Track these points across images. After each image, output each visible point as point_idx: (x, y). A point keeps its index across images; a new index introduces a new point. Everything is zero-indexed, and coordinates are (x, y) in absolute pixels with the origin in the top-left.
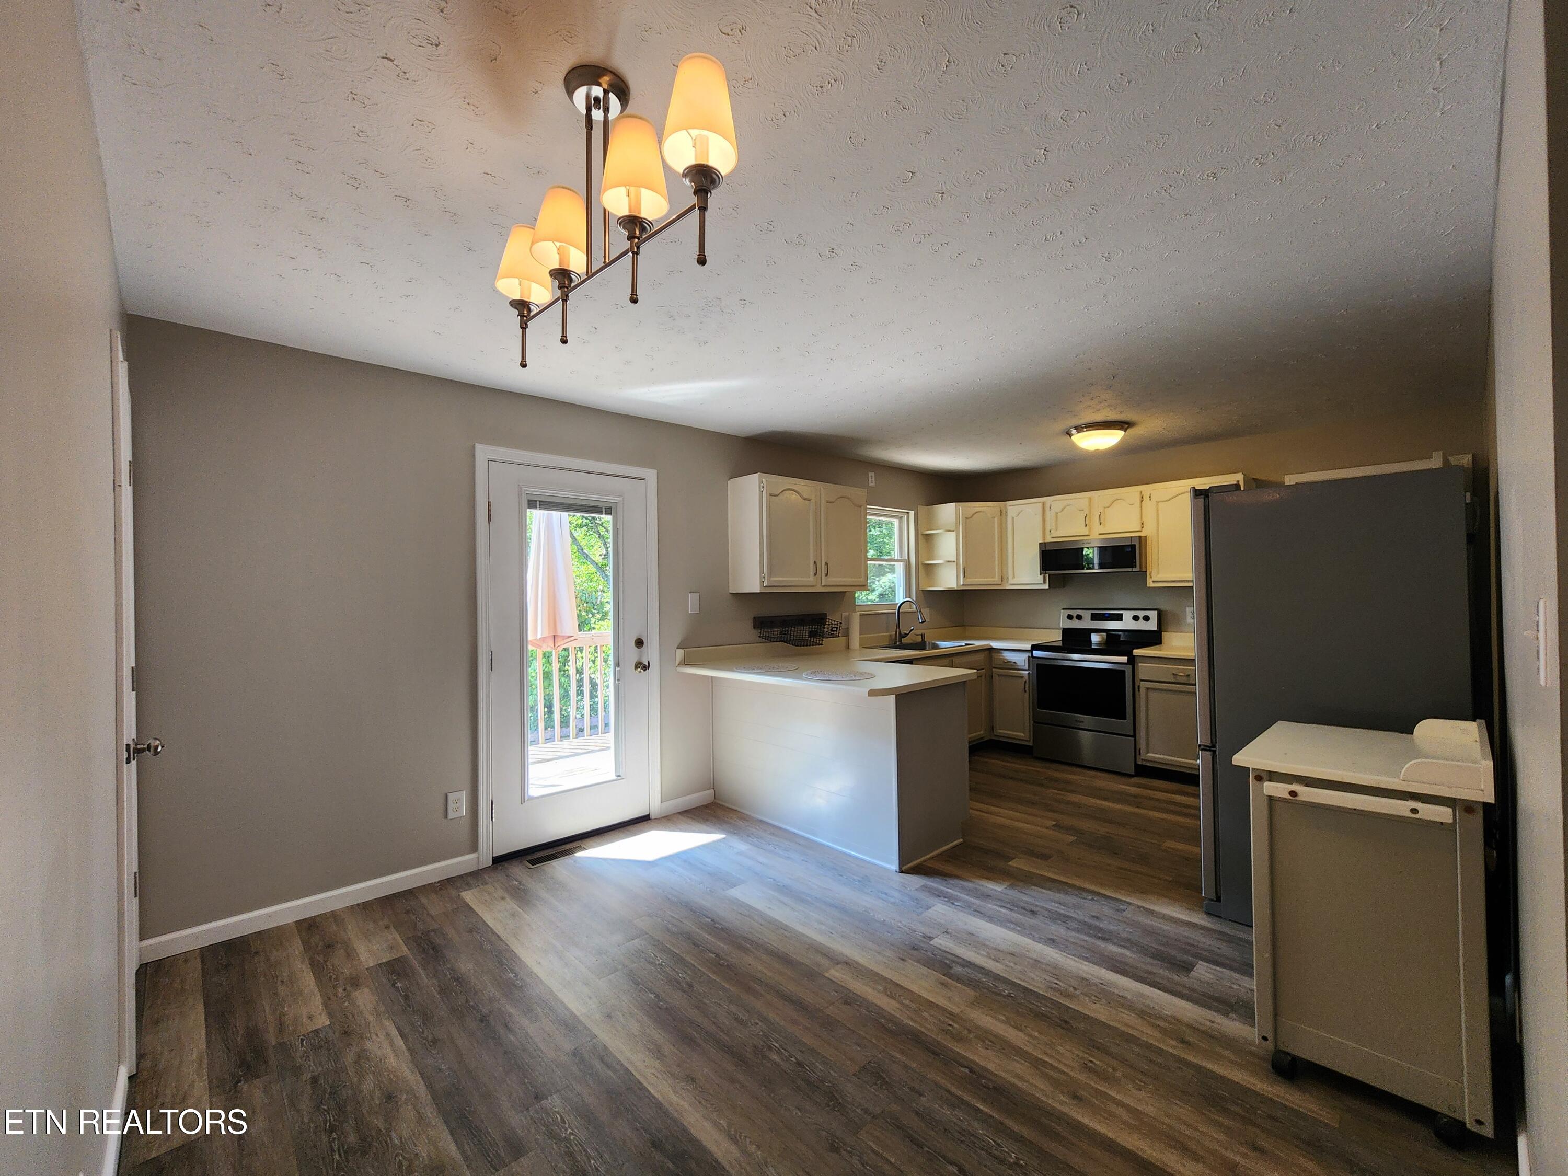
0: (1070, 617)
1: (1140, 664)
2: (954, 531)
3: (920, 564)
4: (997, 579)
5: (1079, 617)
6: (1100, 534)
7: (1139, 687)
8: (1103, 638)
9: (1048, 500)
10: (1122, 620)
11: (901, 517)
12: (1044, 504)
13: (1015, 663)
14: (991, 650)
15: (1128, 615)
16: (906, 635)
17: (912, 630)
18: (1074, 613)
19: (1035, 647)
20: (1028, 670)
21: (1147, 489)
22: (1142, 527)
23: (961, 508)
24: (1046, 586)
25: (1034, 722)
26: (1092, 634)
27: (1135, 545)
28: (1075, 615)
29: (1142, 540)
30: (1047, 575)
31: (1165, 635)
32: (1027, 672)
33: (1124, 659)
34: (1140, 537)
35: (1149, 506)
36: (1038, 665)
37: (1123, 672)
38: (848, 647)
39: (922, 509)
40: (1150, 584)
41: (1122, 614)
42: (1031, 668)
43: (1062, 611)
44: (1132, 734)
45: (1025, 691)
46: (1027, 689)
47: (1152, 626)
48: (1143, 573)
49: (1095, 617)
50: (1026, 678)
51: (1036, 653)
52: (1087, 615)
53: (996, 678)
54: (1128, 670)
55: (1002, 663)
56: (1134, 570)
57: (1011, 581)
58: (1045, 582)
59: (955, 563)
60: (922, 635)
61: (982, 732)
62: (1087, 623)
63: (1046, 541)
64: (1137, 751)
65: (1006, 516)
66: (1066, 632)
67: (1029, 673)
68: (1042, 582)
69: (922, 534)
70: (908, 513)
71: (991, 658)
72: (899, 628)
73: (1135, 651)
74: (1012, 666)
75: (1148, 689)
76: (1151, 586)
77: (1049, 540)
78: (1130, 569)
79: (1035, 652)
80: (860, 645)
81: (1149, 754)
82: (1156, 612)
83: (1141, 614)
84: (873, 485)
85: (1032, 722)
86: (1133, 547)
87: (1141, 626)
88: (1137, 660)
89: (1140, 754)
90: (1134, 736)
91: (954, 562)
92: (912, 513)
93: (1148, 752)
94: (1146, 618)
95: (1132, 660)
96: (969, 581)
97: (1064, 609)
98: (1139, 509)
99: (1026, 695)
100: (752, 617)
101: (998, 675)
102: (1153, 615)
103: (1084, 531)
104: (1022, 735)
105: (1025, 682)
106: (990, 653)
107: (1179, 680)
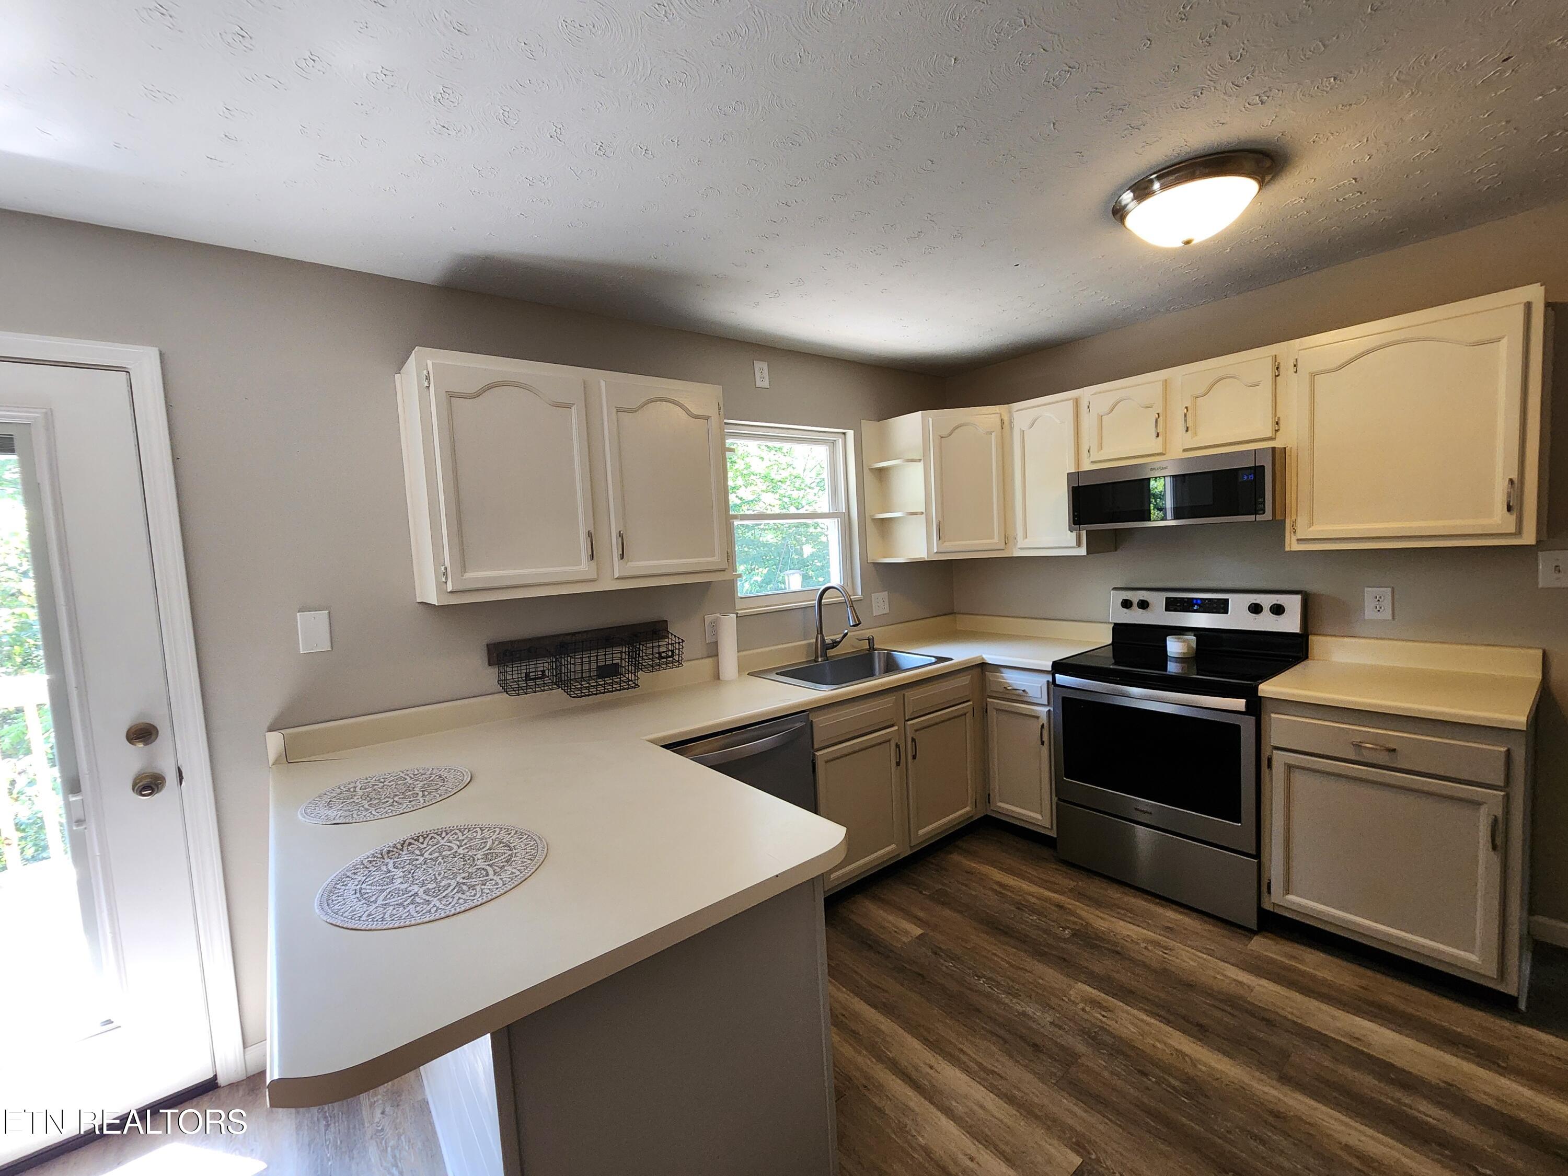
0: (1127, 604)
1: (1273, 715)
2: (920, 460)
3: (868, 521)
4: (996, 540)
5: (1144, 605)
6: (1185, 450)
7: (1270, 761)
8: (1189, 647)
9: (1086, 393)
10: (1227, 613)
11: (834, 442)
12: (1077, 402)
13: (1024, 691)
14: (983, 667)
15: (1238, 603)
16: (835, 644)
17: (846, 634)
18: (1135, 597)
19: (1059, 667)
20: (1049, 704)
21: (1283, 349)
22: (1277, 431)
23: (930, 419)
24: (1083, 551)
25: (1059, 799)
26: (1168, 638)
27: (1263, 467)
28: (1135, 601)
29: (1278, 455)
30: (1084, 533)
31: (1317, 643)
32: (1046, 709)
33: (1239, 704)
34: (1274, 449)
35: (1290, 381)
36: (1064, 699)
37: (1237, 728)
38: (717, 676)
39: (869, 427)
40: (1292, 544)
41: (1227, 600)
42: (1052, 703)
43: (1112, 592)
44: (1254, 853)
45: (1043, 743)
46: (1045, 739)
47: (1290, 623)
48: (1278, 527)
49: (1173, 605)
50: (1044, 719)
51: (1061, 679)
52: (1158, 600)
53: (992, 714)
54: (1247, 726)
55: (1002, 690)
56: (1259, 518)
57: (1021, 543)
58: (1079, 544)
59: (924, 516)
60: (869, 639)
61: (968, 809)
62: (1157, 616)
63: (1080, 470)
64: (1262, 886)
65: (1012, 428)
66: (1119, 630)
67: (1049, 711)
68: (1075, 544)
69: (872, 470)
70: (844, 434)
71: (983, 680)
72: (821, 633)
73: (1261, 687)
74: (1018, 696)
75: (1290, 768)
76: (1293, 549)
77: (1087, 466)
78: (1251, 518)
79: (1058, 677)
80: (740, 670)
81: (1290, 897)
82: (1299, 597)
83: (1266, 601)
84: (766, 384)
85: (1055, 799)
86: (1258, 471)
87: (1266, 623)
88: (1267, 706)
89: (1269, 892)
90: (1258, 855)
91: (922, 513)
92: (850, 433)
93: (1287, 891)
94: (1278, 610)
95: (1256, 706)
96: (949, 545)
97: (1115, 589)
98: (1268, 394)
99: (1045, 750)
100: (485, 643)
101: (997, 710)
102: (1293, 603)
103: (1154, 445)
104: (1039, 817)
105: (1043, 726)
106: (983, 672)
107: (1368, 757)
